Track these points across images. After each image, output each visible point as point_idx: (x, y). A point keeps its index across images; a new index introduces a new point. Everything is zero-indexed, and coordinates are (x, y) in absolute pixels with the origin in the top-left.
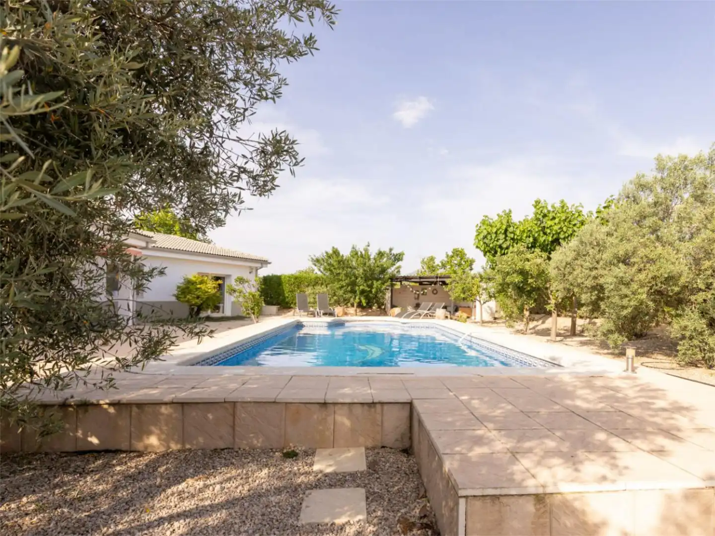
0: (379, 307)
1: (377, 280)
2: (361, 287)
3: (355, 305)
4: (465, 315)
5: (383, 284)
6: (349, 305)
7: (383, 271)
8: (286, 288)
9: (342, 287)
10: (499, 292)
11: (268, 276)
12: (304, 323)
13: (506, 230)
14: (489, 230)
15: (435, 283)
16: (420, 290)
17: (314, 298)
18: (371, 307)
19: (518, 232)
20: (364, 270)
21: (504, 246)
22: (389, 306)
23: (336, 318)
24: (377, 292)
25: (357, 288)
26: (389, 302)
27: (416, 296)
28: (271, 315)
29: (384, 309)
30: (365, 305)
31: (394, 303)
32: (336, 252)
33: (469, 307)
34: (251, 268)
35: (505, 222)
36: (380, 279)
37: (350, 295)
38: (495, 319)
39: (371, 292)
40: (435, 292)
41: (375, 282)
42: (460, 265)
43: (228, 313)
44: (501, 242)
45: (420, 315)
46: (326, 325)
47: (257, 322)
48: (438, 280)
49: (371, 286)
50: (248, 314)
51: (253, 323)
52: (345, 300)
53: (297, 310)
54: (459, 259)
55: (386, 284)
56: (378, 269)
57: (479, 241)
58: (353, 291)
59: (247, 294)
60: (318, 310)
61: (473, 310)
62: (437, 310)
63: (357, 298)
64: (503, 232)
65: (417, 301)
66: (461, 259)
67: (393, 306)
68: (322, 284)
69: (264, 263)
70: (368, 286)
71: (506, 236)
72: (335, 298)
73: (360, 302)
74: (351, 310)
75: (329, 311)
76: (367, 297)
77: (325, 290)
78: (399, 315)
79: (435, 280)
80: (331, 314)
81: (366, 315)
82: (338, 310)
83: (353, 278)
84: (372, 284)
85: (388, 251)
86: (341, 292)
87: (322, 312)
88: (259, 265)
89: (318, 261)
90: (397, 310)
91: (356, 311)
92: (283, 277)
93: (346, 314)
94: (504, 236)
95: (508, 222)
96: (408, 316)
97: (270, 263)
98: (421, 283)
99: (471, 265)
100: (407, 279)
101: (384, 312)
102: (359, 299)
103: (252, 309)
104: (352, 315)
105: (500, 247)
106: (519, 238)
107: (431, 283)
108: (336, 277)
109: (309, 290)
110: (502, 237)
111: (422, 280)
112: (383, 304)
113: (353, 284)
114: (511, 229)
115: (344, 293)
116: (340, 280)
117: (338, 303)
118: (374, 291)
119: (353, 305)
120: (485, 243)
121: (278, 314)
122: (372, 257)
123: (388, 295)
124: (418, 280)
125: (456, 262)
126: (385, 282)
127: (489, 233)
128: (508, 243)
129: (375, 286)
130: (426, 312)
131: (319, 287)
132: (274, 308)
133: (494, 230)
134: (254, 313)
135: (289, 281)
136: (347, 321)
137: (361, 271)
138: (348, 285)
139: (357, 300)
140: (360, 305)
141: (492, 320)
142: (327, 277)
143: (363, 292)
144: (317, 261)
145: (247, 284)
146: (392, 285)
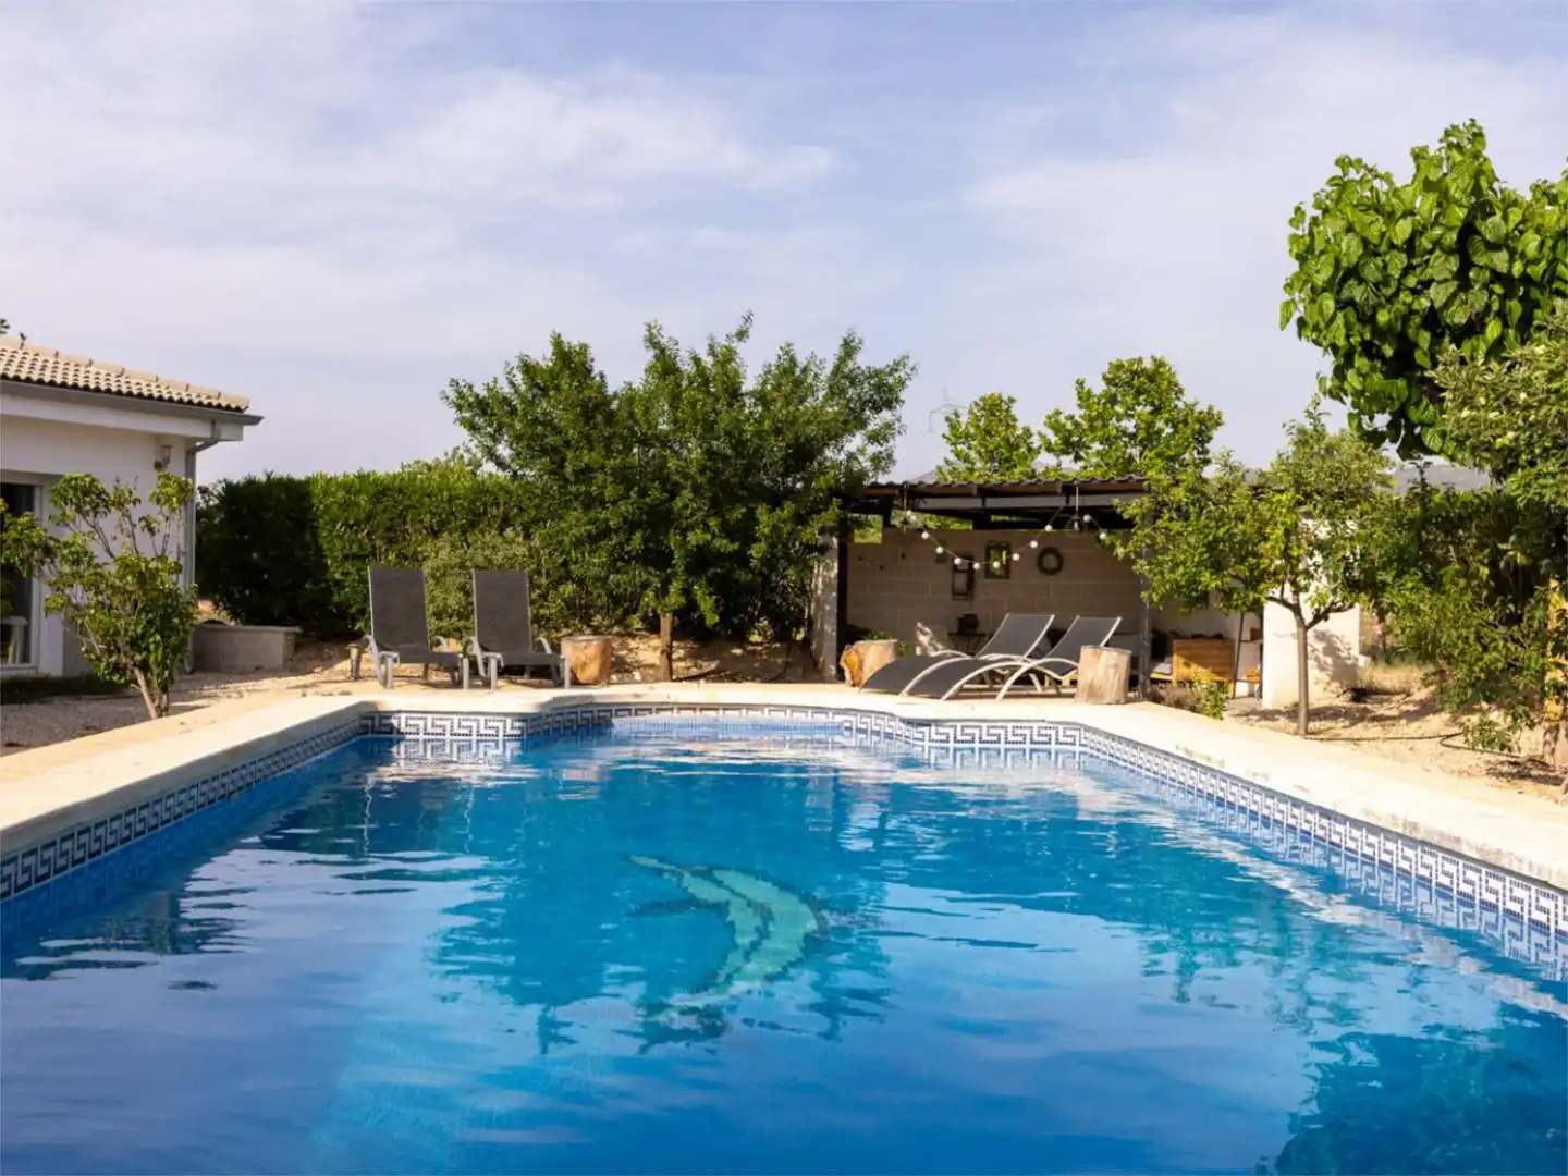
0: (782, 635)
1: (775, 501)
2: (694, 538)
3: (666, 623)
4: (1203, 676)
5: (801, 519)
6: (636, 623)
7: (803, 454)
8: (334, 543)
9: (605, 533)
10: (1402, 562)
11: (251, 483)
12: (399, 722)
13: (1468, 231)
14: (1373, 234)
15: (1061, 519)
16: (980, 551)
17: (463, 589)
18: (740, 638)
19: (1531, 244)
20: (710, 453)
21: (1458, 316)
22: (830, 629)
23: (567, 692)
24: (769, 562)
25: (673, 540)
26: (830, 608)
27: (961, 580)
28: (258, 671)
29: (807, 641)
30: (712, 619)
31: (855, 617)
32: (572, 363)
33: (1219, 637)
34: (162, 443)
35: (1458, 187)
36: (790, 493)
37: (640, 574)
38: (1360, 694)
39: (741, 558)
40: (1051, 561)
41: (761, 511)
42: (1149, 438)
43: (48, 660)
44: (1437, 295)
45: (995, 678)
46: (512, 727)
47: (163, 711)
48: (1077, 501)
49: (744, 532)
50: (117, 668)
51: (146, 717)
52: (616, 600)
53: (372, 653)
54: (1144, 410)
55: (816, 523)
56: (777, 448)
57: (1316, 292)
58: (657, 558)
59: (112, 569)
60: (476, 650)
61: (1246, 652)
62: (1086, 652)
63: (674, 588)
64: (1451, 238)
65: (963, 608)
66: (1157, 411)
67: (850, 635)
68: (506, 522)
69: (228, 418)
70: (729, 531)
71: (1466, 264)
72: (568, 589)
73: (692, 604)
74: (648, 651)
75: (529, 656)
76: (721, 587)
77: (521, 551)
78: (887, 681)
79: (1059, 502)
80: (545, 673)
81: (717, 676)
82: (578, 651)
83: (655, 493)
84: (751, 518)
85: (829, 355)
86: (594, 562)
87: (495, 658)
88: (199, 430)
89: (482, 406)
90: (873, 654)
91: (668, 653)
92: (317, 490)
93: (616, 667)
94: (1454, 264)
95: (1477, 190)
96: (934, 687)
97: (255, 420)
98: (980, 519)
99: (1202, 438)
100: (913, 494)
101: (803, 665)
102: (686, 592)
103: (136, 643)
104: (651, 674)
105: (1432, 319)
106: (1537, 271)
107: (1035, 519)
108: (572, 487)
109: (439, 553)
110: (1443, 267)
111: (992, 503)
112: (798, 624)
113: (659, 520)
114: (1491, 227)
115: (612, 567)
116: (590, 502)
117: (579, 614)
118: (757, 551)
119: (653, 627)
120: (1343, 305)
121: (292, 666)
122: (749, 384)
123: (825, 574)
124: (976, 503)
125: (1129, 425)
126: (815, 510)
127: (1370, 250)
128: (1478, 298)
129: (764, 529)
130: (1025, 664)
131: (491, 537)
132: (274, 640)
133: (1403, 230)
134: (144, 667)
135: (346, 506)
136: (625, 709)
137: (694, 451)
138: (631, 525)
139: (675, 598)
140: (688, 627)
141: (1343, 702)
142: (528, 487)
143: (701, 560)
144: (480, 410)
145: (115, 514)
146: (844, 529)
